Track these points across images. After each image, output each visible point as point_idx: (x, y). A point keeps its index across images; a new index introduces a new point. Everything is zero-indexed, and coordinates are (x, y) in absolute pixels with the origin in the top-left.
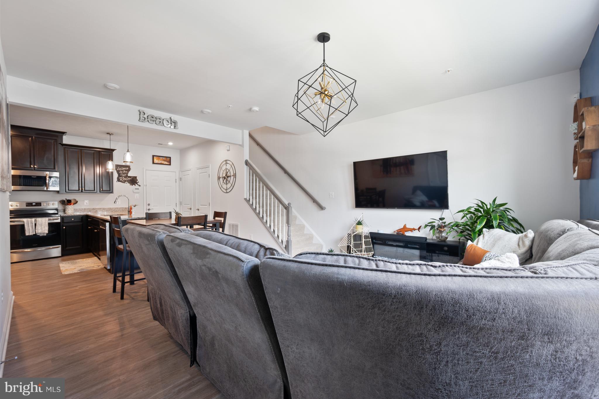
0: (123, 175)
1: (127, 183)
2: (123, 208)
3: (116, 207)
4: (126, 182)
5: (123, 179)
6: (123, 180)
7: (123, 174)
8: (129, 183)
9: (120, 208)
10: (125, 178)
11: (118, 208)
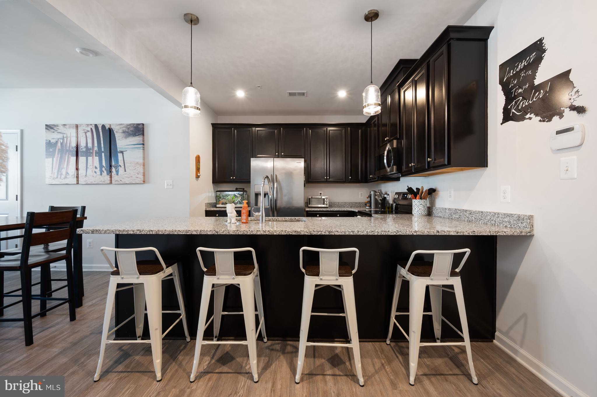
0: (520, 91)
1: (532, 116)
2: (511, 215)
3: (496, 211)
4: (528, 116)
5: (520, 108)
6: (519, 111)
7: (520, 87)
8: (537, 115)
9: (505, 214)
10: (524, 98)
11: (498, 214)
